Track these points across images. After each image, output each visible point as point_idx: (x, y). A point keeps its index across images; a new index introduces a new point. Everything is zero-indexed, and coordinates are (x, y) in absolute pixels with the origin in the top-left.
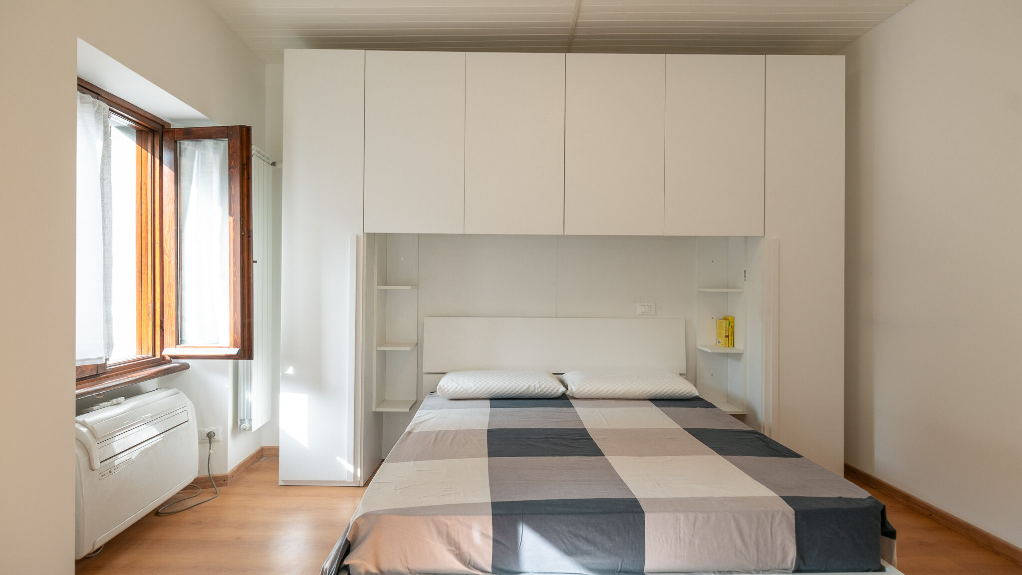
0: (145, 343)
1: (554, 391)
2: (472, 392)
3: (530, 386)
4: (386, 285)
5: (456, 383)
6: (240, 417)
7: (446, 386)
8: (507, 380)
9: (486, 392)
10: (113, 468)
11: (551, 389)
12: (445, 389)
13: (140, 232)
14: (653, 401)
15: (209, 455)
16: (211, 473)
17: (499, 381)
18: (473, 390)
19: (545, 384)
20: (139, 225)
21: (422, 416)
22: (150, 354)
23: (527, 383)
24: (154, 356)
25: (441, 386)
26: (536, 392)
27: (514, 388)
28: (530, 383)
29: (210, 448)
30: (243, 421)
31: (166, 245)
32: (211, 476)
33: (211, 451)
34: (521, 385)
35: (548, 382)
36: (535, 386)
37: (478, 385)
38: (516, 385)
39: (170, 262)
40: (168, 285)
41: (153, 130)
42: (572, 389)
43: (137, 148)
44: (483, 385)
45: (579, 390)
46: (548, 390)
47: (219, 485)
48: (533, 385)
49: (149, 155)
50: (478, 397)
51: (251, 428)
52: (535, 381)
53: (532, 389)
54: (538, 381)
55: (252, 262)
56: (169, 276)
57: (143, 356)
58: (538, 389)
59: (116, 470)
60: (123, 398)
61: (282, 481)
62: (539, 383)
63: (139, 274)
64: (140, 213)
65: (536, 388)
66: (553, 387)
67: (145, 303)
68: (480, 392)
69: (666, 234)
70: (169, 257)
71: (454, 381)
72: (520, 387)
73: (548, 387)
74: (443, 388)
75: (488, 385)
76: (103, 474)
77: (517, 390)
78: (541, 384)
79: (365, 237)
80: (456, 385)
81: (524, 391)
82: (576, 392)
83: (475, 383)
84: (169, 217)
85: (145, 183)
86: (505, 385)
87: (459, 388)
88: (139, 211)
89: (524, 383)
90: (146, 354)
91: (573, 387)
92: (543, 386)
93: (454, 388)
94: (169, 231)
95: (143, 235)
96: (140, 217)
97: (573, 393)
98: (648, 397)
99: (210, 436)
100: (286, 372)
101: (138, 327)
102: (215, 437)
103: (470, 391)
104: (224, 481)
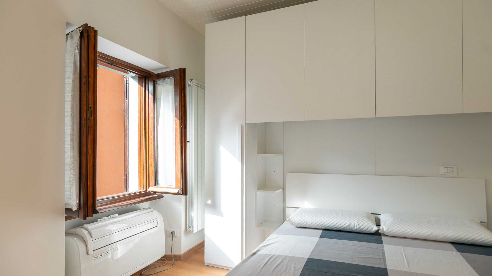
0: (142, 184)
1: (369, 229)
2: (310, 224)
3: (351, 224)
4: (266, 154)
5: (300, 217)
6: (188, 225)
7: (293, 219)
8: (334, 218)
9: (319, 225)
10: (104, 253)
11: (367, 227)
12: (293, 220)
13: (140, 128)
14: (455, 245)
15: (172, 244)
16: (173, 253)
17: (329, 218)
18: (311, 222)
19: (362, 223)
20: (140, 125)
21: (271, 239)
22: (144, 190)
23: (349, 222)
24: (146, 190)
25: (290, 218)
26: (356, 228)
27: (339, 224)
28: (351, 222)
29: (172, 240)
30: (190, 227)
31: (150, 134)
32: (172, 255)
33: (173, 242)
34: (344, 223)
35: (364, 222)
36: (354, 224)
37: (314, 220)
38: (341, 222)
39: (151, 143)
40: (151, 155)
41: (145, 77)
42: (383, 229)
43: (138, 86)
44: (318, 220)
45: (389, 230)
46: (364, 227)
47: (177, 260)
48: (353, 223)
49: (143, 89)
50: (315, 227)
51: (193, 231)
52: (354, 221)
53: (352, 226)
54: (357, 221)
55: (187, 142)
56: (151, 150)
57: (142, 190)
58: (357, 226)
59: (105, 254)
60: (118, 214)
61: (206, 263)
62: (358, 222)
63: (139, 149)
64: (140, 119)
65: (355, 226)
66: (368, 226)
67: (142, 164)
68: (316, 225)
69: (465, 112)
70: (151, 140)
71: (299, 216)
72: (343, 224)
73: (364, 225)
74: (291, 220)
75: (321, 221)
76: (96, 256)
77: (341, 225)
78: (359, 223)
79: (247, 125)
80: (300, 219)
81: (347, 227)
82: (387, 232)
83: (313, 218)
84: (151, 120)
85: (142, 103)
86: (333, 222)
87: (302, 220)
88: (140, 117)
89: (347, 221)
90: (143, 190)
91: (384, 227)
92: (361, 225)
93: (298, 220)
94: (151, 127)
95: (141, 129)
96: (140, 121)
97: (384, 231)
98: (450, 241)
99: (173, 233)
100: (207, 203)
101: (139, 176)
102: (175, 234)
103: (309, 224)
104: (180, 258)
